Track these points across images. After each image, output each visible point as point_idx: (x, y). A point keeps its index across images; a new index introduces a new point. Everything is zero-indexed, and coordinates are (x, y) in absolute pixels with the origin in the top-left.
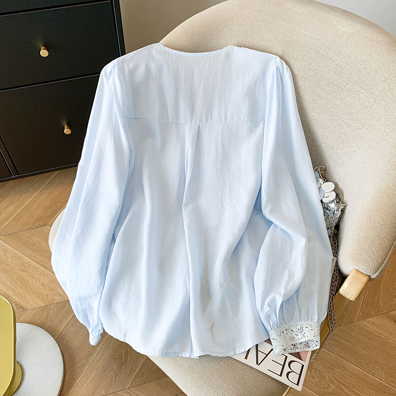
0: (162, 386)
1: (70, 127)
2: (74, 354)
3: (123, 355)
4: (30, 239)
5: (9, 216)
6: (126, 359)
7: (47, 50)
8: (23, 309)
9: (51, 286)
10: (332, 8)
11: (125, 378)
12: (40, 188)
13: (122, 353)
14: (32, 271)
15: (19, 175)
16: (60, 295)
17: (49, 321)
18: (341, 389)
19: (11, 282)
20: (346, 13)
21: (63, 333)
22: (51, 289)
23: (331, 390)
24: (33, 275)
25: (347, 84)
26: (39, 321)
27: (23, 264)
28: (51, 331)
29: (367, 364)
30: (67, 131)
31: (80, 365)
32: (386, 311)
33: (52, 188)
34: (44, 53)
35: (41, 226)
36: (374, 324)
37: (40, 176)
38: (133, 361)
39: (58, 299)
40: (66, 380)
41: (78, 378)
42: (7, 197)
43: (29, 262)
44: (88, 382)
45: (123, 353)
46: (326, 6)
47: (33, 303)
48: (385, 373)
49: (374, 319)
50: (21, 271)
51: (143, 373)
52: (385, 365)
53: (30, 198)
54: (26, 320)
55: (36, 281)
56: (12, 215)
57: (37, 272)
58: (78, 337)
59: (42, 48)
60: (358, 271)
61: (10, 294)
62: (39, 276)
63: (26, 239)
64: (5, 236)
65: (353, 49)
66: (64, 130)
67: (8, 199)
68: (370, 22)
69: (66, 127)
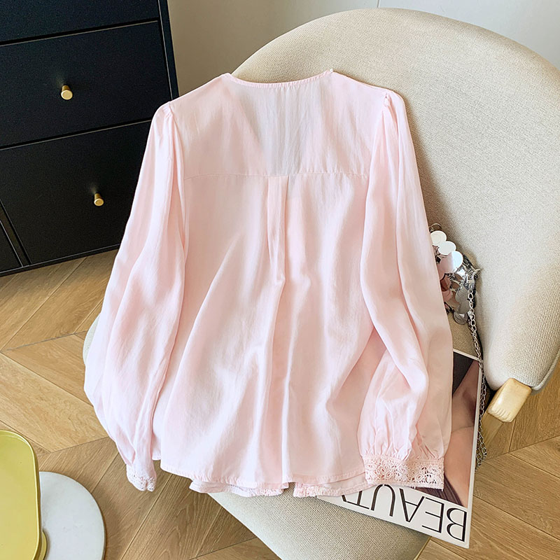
0: (244, 552)
1: (102, 196)
2: (119, 512)
3: (187, 512)
4: (48, 354)
5: (17, 323)
6: (192, 518)
7: (71, 90)
8: (44, 452)
9: (81, 419)
10: (465, 26)
11: (192, 542)
12: (59, 282)
13: (185, 509)
14: (54, 398)
15: (30, 264)
16: (94, 430)
17: (81, 468)
18: (491, 546)
19: (24, 415)
20: (482, 31)
21: (101, 484)
22: (81, 423)
23: (477, 549)
24: (55, 405)
25: (488, 127)
26: (67, 468)
27: (40, 390)
28: (85, 483)
29: (525, 511)
30: (98, 201)
31: (127, 527)
32: (547, 437)
33: (75, 281)
34: (66, 94)
35: (63, 335)
36: (533, 456)
37: (58, 266)
38: (202, 519)
39: (91, 437)
40: (109, 550)
41: (125, 545)
42: (13, 295)
43: (49, 387)
44: (140, 550)
45: (188, 509)
46: (456, 22)
47: (57, 443)
48: (550, 522)
49: (531, 449)
50: (37, 399)
51: (216, 535)
52: (550, 512)
53: (46, 296)
54: (48, 468)
55: (60, 412)
56: (21, 321)
57: (60, 400)
58: (123, 488)
59: (63, 88)
60: (515, 380)
61: (24, 431)
62: (63, 404)
63: (43, 354)
64: (13, 350)
65: (494, 81)
66: (94, 200)
67: (14, 299)
68: (516, 43)
69: (96, 196)
